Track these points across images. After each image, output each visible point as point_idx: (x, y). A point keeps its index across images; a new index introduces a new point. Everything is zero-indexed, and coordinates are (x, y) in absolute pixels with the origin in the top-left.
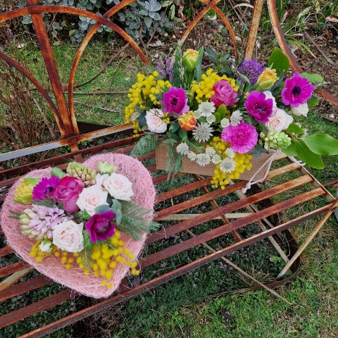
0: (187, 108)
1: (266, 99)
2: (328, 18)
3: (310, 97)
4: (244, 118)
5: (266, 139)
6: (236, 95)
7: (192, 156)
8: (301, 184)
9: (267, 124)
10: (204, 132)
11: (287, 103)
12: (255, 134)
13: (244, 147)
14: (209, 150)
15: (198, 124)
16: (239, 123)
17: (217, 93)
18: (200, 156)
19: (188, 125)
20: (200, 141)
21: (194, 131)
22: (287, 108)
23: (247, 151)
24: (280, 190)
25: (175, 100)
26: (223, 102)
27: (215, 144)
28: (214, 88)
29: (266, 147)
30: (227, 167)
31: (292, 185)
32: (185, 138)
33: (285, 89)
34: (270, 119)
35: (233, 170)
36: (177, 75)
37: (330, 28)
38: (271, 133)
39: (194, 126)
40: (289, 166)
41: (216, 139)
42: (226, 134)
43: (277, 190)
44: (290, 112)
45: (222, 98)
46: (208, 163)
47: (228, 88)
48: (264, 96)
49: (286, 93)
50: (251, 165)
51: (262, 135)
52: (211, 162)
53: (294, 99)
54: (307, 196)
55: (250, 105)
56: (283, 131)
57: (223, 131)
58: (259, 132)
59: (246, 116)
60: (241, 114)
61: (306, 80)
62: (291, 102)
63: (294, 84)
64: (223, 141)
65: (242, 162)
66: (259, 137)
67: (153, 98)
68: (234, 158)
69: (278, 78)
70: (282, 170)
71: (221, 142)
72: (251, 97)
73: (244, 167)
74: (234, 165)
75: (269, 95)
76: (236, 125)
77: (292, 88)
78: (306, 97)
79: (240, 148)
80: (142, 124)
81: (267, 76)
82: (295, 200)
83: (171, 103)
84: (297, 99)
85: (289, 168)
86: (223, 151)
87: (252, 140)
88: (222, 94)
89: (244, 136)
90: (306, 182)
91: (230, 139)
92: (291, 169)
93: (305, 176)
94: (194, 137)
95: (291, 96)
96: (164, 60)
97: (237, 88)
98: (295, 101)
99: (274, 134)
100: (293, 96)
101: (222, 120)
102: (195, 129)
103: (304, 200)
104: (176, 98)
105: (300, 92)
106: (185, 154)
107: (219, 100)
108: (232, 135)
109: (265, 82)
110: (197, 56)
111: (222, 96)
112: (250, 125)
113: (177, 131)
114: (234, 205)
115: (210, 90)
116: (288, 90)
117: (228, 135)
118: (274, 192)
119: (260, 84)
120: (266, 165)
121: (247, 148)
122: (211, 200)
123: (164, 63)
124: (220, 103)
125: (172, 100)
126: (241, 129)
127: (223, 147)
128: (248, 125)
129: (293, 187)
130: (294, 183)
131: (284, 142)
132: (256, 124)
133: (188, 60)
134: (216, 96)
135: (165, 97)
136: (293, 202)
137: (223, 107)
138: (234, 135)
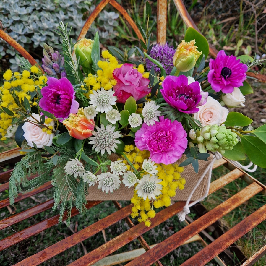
0: (75, 104)
1: (189, 84)
4: (163, 111)
5: (200, 139)
6: (147, 83)
7: (89, 177)
8: (251, 195)
10: (106, 138)
11: (218, 89)
12: (182, 134)
13: (170, 154)
14: (118, 166)
15: (97, 128)
16: (157, 120)
17: (120, 82)
18: (102, 177)
19: (79, 129)
20: (103, 153)
21: (91, 138)
23: (175, 160)
24: (228, 207)
25: (57, 97)
26: (130, 95)
27: (128, 156)
29: (202, 150)
30: (147, 190)
31: (241, 198)
32: (80, 151)
33: (212, 71)
34: (199, 107)
35: (159, 193)
38: (206, 129)
39: (88, 131)
41: (128, 148)
42: (142, 137)
43: (224, 209)
44: (222, 103)
45: (127, 87)
46: (117, 186)
47: (133, 73)
48: (186, 80)
49: (213, 76)
50: (184, 181)
51: (192, 133)
52: (122, 185)
53: (225, 83)
57: (137, 135)
59: (164, 108)
60: (158, 106)
62: (223, 87)
64: (138, 150)
65: (170, 178)
66: (189, 138)
68: (157, 175)
69: (201, 53)
70: (224, 180)
71: (136, 151)
73: (175, 185)
74: (158, 184)
76: (152, 123)
77: (221, 69)
78: (240, 78)
79: (164, 156)
80: (20, 139)
81: (186, 52)
82: (250, 221)
83: (52, 101)
84: (229, 83)
85: (230, 177)
86: (140, 164)
87: (179, 143)
88: (127, 81)
89: (167, 138)
90: (256, 192)
91: (147, 145)
92: (234, 178)
93: (252, 185)
94: (93, 148)
95: (221, 80)
96: (50, 54)
97: (147, 75)
98: (227, 85)
99: (210, 130)
100: (223, 79)
101: (130, 117)
102: (93, 136)
103: (262, 219)
104: (58, 92)
105: (231, 73)
106: (80, 176)
107: (123, 91)
108: (149, 138)
109: (184, 60)
110: (91, 45)
111: (127, 84)
112: (172, 121)
113: (73, 141)
114: (170, 242)
115: (109, 79)
116: (215, 72)
117: (143, 140)
118: (221, 213)
119: (178, 65)
120: (204, 178)
121: (174, 156)
122: (139, 238)
123: (51, 59)
124: (127, 95)
125: (53, 97)
126: (161, 128)
127: (139, 159)
128: (169, 121)
129: (242, 201)
130: (242, 196)
131: (228, 140)
132: (181, 119)
133: (81, 50)
134: (118, 87)
135: (44, 94)
136: (248, 224)
137: (131, 101)
138: (151, 138)
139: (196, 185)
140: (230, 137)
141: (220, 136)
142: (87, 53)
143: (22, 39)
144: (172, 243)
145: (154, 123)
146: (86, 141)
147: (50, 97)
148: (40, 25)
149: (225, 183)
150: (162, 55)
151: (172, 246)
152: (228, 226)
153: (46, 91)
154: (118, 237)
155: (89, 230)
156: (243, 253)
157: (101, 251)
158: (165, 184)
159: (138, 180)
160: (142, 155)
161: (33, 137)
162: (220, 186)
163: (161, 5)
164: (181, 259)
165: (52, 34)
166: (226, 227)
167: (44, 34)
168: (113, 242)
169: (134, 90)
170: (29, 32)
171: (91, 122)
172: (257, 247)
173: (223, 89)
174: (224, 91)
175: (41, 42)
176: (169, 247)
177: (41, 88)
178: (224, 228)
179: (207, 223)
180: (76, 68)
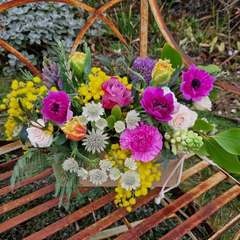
0: (70, 113)
1: (165, 94)
2: (201, 44)
3: (211, 89)
4: (142, 118)
5: (173, 141)
6: (130, 93)
7: (83, 173)
8: (216, 183)
9: (170, 123)
11: (188, 97)
12: (158, 136)
13: (149, 153)
14: (105, 163)
16: (138, 125)
17: (107, 93)
18: (93, 172)
19: (74, 134)
21: (84, 140)
22: (189, 103)
23: (152, 158)
24: (197, 192)
25: (56, 106)
26: (116, 103)
27: (114, 153)
28: (103, 88)
29: (174, 151)
30: (129, 183)
31: (208, 185)
32: (75, 150)
33: (183, 82)
34: (173, 116)
35: (138, 185)
37: (203, 52)
38: (178, 133)
39: (82, 135)
40: (199, 164)
41: (114, 146)
42: (125, 139)
43: (194, 194)
44: (192, 108)
45: (113, 98)
46: (105, 180)
47: (119, 86)
48: (162, 91)
49: (185, 87)
50: (160, 174)
51: (167, 136)
52: (109, 178)
53: (194, 93)
54: (226, 197)
55: (147, 102)
56: (190, 129)
57: (121, 137)
58: (163, 133)
59: (144, 116)
60: (138, 114)
61: (204, 71)
62: (193, 96)
63: (192, 76)
64: (122, 149)
65: (148, 172)
66: (164, 140)
67: (30, 106)
69: (174, 70)
70: (195, 169)
71: (120, 149)
72: (148, 94)
73: (151, 178)
75: (167, 91)
76: (134, 127)
77: (191, 81)
78: (207, 89)
79: (143, 155)
80: (24, 139)
81: (162, 69)
82: (214, 205)
83: (52, 110)
84: (198, 92)
85: (200, 167)
86: (124, 161)
87: (156, 144)
88: (113, 93)
89: (146, 141)
90: (221, 180)
91: (129, 146)
92: (203, 167)
93: (218, 173)
94: (86, 148)
95: (192, 90)
96: (49, 65)
97: (130, 87)
98: (196, 94)
99: (181, 134)
100: (193, 89)
101: (116, 124)
102: (85, 138)
103: (224, 203)
104: (57, 103)
105: (200, 84)
106: (75, 172)
107: (110, 100)
108: (132, 140)
109: (160, 75)
110: (84, 58)
111: (114, 95)
112: (150, 127)
113: (68, 143)
114: (148, 222)
115: (98, 90)
116: (186, 83)
117: (127, 141)
118: (191, 197)
119: (155, 79)
120: (177, 169)
121: (151, 154)
122: (123, 218)
123: (50, 69)
124: (113, 103)
125: (53, 106)
126: (141, 132)
127: (123, 156)
128: (148, 126)
129: (209, 188)
130: (209, 183)
131: (195, 143)
132: (157, 124)
133: (75, 62)
134: (106, 97)
135: (45, 104)
136: (213, 207)
137: (117, 108)
138: (133, 140)
139: (170, 174)
140: (196, 141)
141: (189, 140)
142: (80, 65)
143: (19, 36)
144: (149, 223)
145: (135, 127)
146: (80, 142)
147: (51, 106)
148: (36, 24)
149: (196, 171)
150: (143, 67)
151: (150, 226)
152: (199, 205)
153: (47, 101)
154: (106, 218)
155: (81, 212)
156: (212, 228)
157: (92, 230)
158: (143, 177)
159: (122, 174)
160: (126, 153)
161: (35, 138)
162: (191, 174)
163: (143, 18)
164: (159, 233)
165: (46, 32)
166: (198, 205)
167: (39, 32)
168: (101, 222)
169: (119, 99)
170: (25, 30)
171: (84, 127)
172: (223, 223)
173: (192, 97)
174: (193, 100)
175: (36, 39)
176: (147, 226)
177: (42, 97)
178: (196, 207)
179: (179, 206)
180: (70, 78)
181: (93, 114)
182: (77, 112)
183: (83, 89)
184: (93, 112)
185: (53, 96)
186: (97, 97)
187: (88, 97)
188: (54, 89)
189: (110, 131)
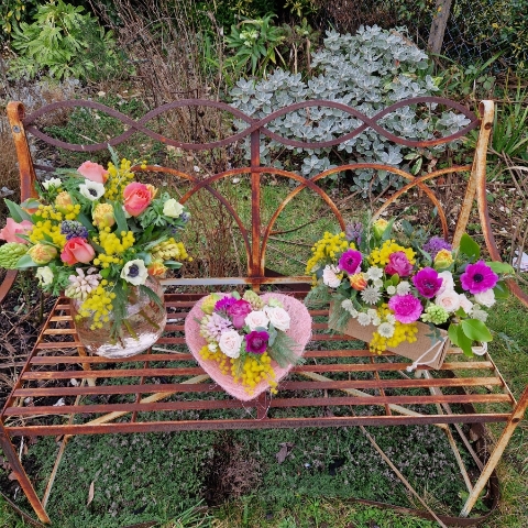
0: (359, 269)
1: (438, 277)
4: (412, 290)
6: (411, 268)
7: (354, 313)
10: (371, 295)
13: (407, 318)
14: (372, 312)
15: (368, 287)
16: (407, 294)
17: (392, 262)
18: (362, 315)
19: (357, 284)
20: (367, 302)
21: (362, 291)
22: (468, 294)
23: (409, 322)
25: (351, 260)
26: (396, 272)
27: (382, 310)
28: (391, 258)
30: (386, 331)
32: (354, 296)
33: (466, 274)
35: (391, 336)
36: (364, 239)
39: (362, 286)
41: (384, 305)
42: (393, 300)
44: (471, 299)
46: (368, 323)
49: (465, 278)
52: (371, 323)
53: (473, 285)
55: (419, 279)
57: (391, 299)
59: (414, 288)
60: (410, 285)
65: (403, 331)
67: (332, 255)
68: (394, 325)
69: (454, 261)
71: (388, 308)
73: (405, 337)
74: (392, 330)
76: (403, 295)
77: (473, 274)
78: (486, 285)
79: (403, 317)
80: (319, 276)
81: (442, 257)
83: (347, 262)
84: (477, 286)
87: (415, 313)
88: (397, 264)
90: (493, 383)
91: (395, 307)
93: (495, 378)
94: (362, 297)
95: (471, 282)
97: (413, 262)
100: (473, 282)
101: (389, 287)
102: (364, 290)
104: (352, 258)
105: (482, 280)
106: (349, 310)
107: (393, 268)
108: (398, 303)
110: (386, 226)
111: (396, 266)
112: (415, 298)
113: (350, 290)
115: (386, 258)
116: (469, 275)
117: (394, 303)
119: (436, 263)
121: (409, 319)
124: (394, 271)
126: (407, 300)
129: (474, 384)
130: (477, 381)
134: (390, 264)
135: (343, 256)
137: (396, 276)
142: (381, 231)
145: (405, 295)
146: (359, 292)
147: (347, 259)
153: (345, 255)
158: (397, 334)
159: (381, 324)
169: (400, 270)
171: (366, 282)
175: (348, 146)
177: (343, 251)
180: (369, 239)
181: (375, 275)
182: (364, 270)
183: (375, 253)
184: (375, 274)
185: (351, 253)
186: (383, 263)
187: (376, 261)
188: (353, 246)
189: (385, 293)
